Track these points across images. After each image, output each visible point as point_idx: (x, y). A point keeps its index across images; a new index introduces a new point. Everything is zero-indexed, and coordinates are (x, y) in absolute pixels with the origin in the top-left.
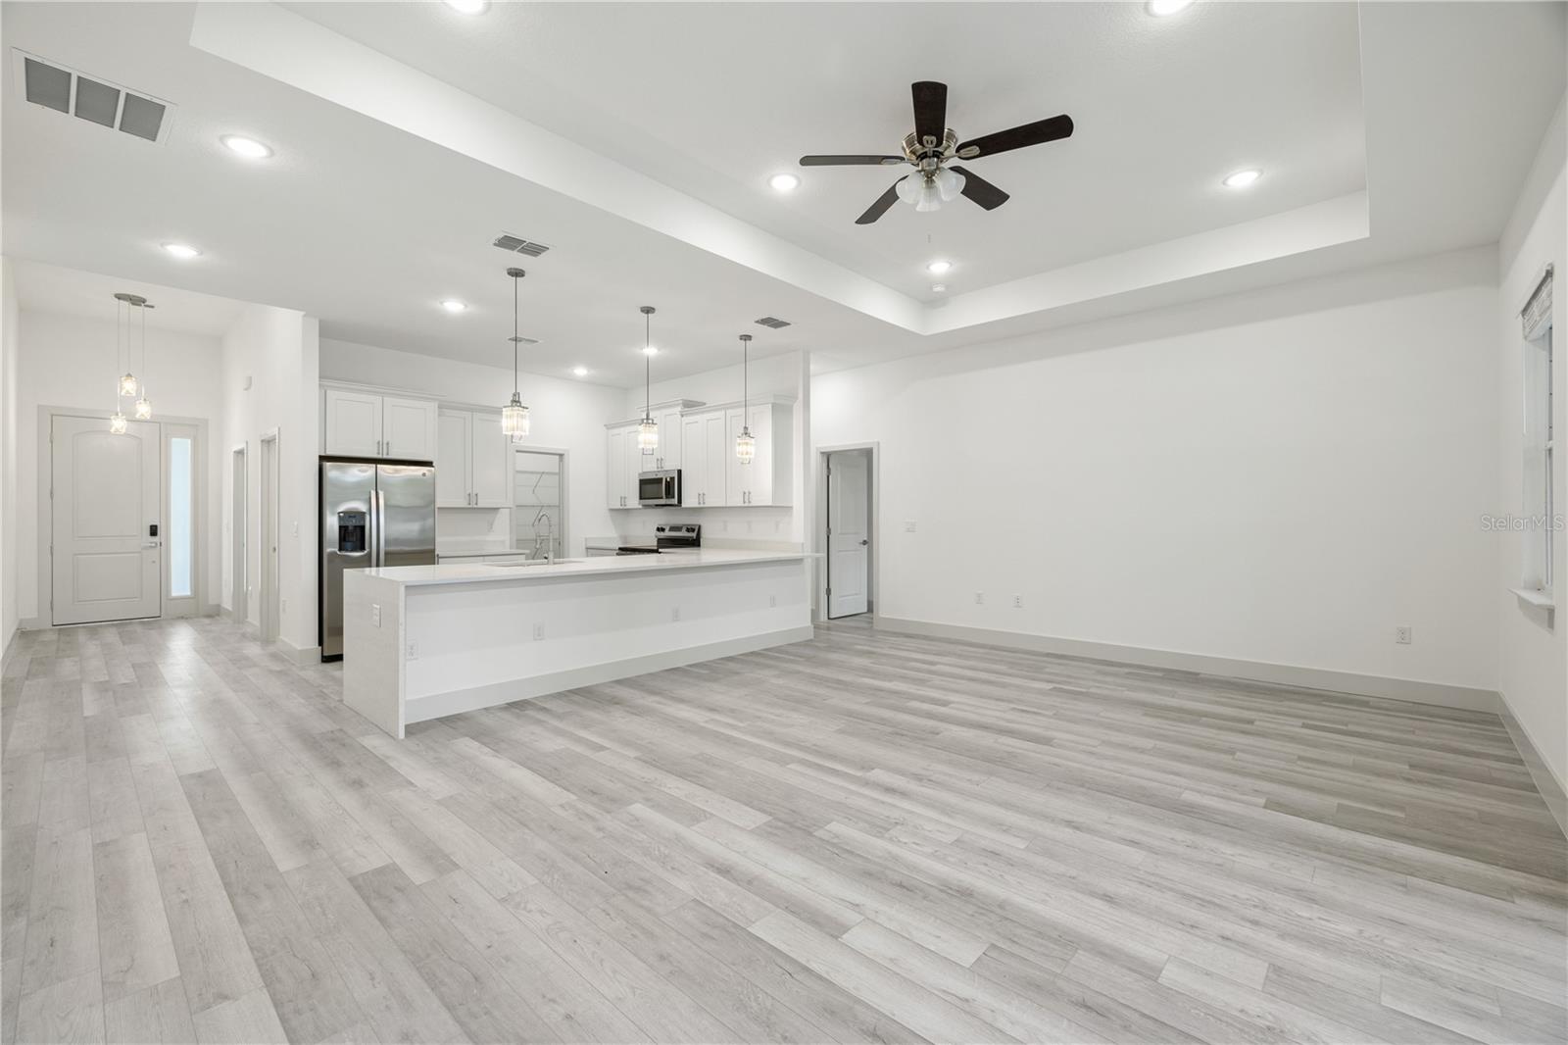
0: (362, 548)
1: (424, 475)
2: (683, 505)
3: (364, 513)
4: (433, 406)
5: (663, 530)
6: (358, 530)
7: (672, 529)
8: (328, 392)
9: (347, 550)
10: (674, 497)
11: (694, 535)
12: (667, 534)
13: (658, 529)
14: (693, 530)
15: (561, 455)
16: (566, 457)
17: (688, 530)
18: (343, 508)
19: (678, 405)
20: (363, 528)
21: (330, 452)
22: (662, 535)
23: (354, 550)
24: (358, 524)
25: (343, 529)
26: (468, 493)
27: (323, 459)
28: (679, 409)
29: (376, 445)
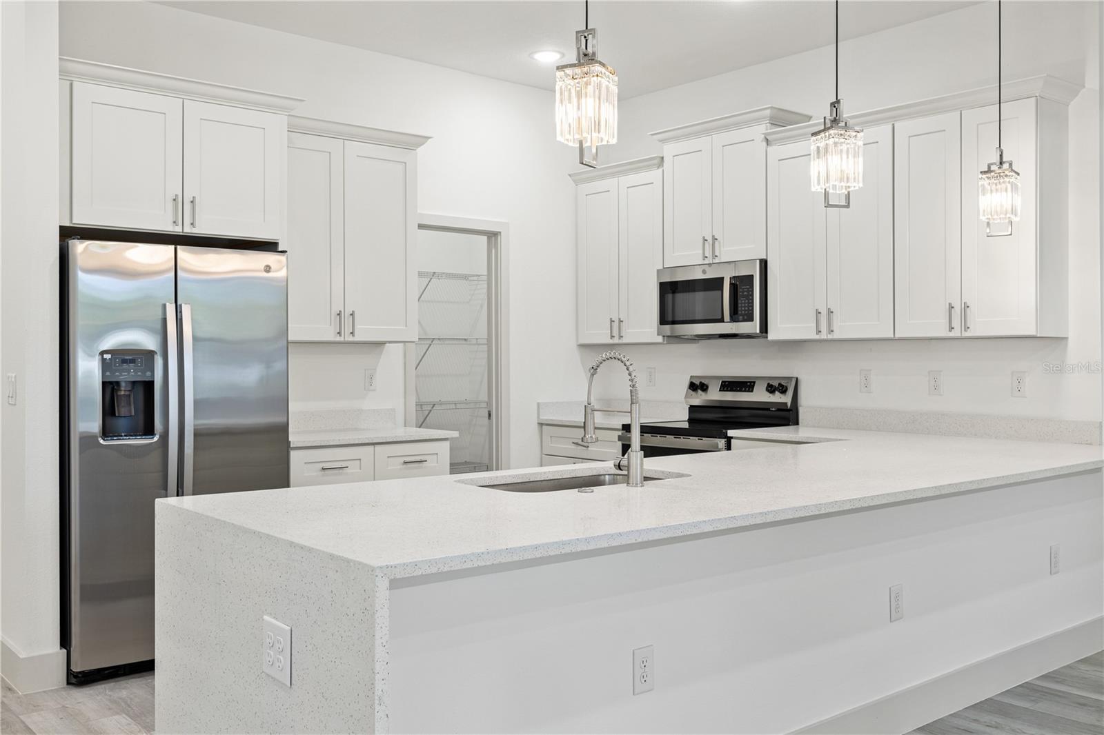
0: (149, 430)
1: (268, 269)
2: (772, 335)
3: (151, 354)
4: (277, 123)
5: (704, 387)
6: (140, 393)
7: (730, 385)
8: (75, 84)
9: (119, 436)
10: (751, 319)
11: (787, 399)
12: (715, 395)
13: (693, 387)
14: (783, 390)
15: (493, 236)
16: (503, 239)
17: (771, 389)
18: (111, 341)
19: (762, 118)
20: (149, 386)
21: (83, 219)
22: (699, 399)
23: (133, 433)
24: (140, 377)
25: (110, 388)
26: (336, 310)
27: (68, 233)
28: (762, 129)
29: (170, 205)
